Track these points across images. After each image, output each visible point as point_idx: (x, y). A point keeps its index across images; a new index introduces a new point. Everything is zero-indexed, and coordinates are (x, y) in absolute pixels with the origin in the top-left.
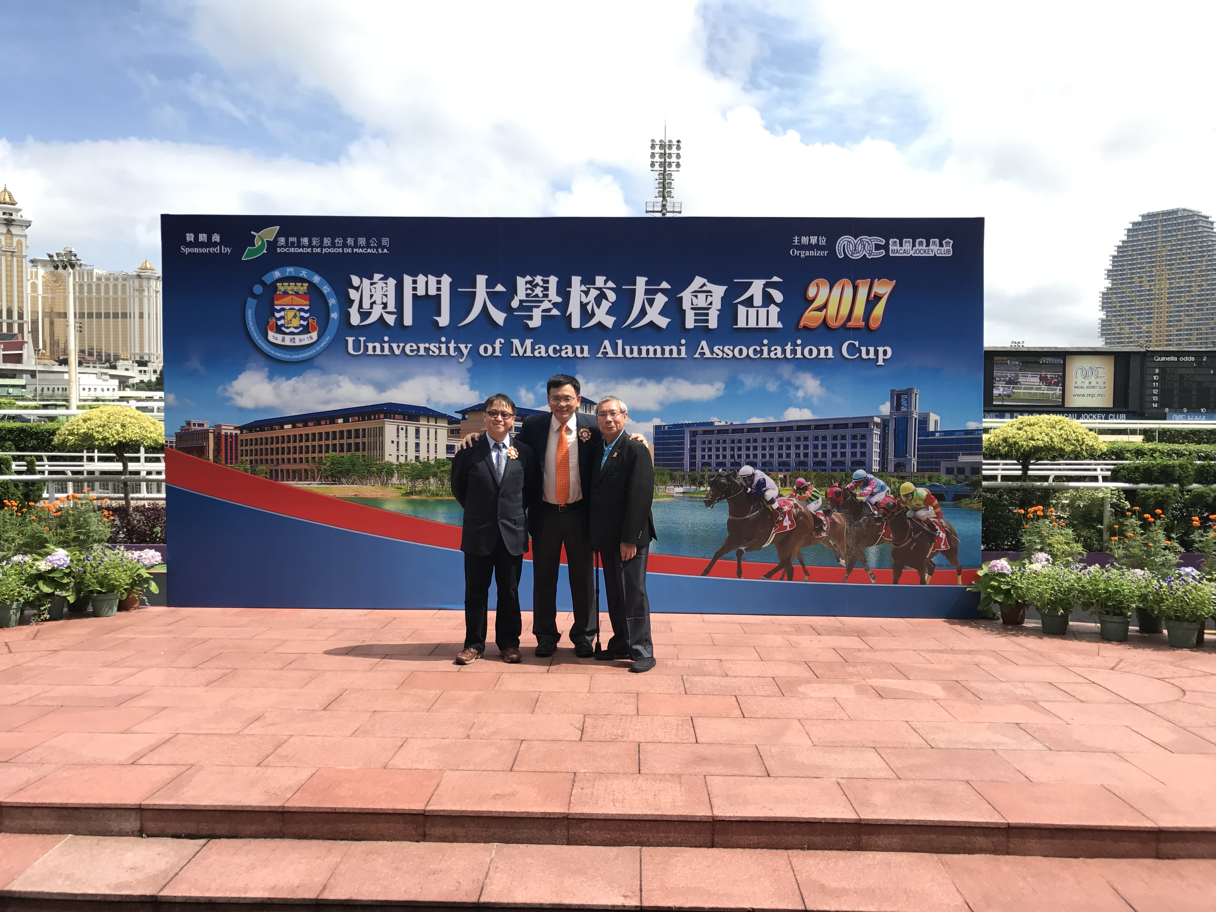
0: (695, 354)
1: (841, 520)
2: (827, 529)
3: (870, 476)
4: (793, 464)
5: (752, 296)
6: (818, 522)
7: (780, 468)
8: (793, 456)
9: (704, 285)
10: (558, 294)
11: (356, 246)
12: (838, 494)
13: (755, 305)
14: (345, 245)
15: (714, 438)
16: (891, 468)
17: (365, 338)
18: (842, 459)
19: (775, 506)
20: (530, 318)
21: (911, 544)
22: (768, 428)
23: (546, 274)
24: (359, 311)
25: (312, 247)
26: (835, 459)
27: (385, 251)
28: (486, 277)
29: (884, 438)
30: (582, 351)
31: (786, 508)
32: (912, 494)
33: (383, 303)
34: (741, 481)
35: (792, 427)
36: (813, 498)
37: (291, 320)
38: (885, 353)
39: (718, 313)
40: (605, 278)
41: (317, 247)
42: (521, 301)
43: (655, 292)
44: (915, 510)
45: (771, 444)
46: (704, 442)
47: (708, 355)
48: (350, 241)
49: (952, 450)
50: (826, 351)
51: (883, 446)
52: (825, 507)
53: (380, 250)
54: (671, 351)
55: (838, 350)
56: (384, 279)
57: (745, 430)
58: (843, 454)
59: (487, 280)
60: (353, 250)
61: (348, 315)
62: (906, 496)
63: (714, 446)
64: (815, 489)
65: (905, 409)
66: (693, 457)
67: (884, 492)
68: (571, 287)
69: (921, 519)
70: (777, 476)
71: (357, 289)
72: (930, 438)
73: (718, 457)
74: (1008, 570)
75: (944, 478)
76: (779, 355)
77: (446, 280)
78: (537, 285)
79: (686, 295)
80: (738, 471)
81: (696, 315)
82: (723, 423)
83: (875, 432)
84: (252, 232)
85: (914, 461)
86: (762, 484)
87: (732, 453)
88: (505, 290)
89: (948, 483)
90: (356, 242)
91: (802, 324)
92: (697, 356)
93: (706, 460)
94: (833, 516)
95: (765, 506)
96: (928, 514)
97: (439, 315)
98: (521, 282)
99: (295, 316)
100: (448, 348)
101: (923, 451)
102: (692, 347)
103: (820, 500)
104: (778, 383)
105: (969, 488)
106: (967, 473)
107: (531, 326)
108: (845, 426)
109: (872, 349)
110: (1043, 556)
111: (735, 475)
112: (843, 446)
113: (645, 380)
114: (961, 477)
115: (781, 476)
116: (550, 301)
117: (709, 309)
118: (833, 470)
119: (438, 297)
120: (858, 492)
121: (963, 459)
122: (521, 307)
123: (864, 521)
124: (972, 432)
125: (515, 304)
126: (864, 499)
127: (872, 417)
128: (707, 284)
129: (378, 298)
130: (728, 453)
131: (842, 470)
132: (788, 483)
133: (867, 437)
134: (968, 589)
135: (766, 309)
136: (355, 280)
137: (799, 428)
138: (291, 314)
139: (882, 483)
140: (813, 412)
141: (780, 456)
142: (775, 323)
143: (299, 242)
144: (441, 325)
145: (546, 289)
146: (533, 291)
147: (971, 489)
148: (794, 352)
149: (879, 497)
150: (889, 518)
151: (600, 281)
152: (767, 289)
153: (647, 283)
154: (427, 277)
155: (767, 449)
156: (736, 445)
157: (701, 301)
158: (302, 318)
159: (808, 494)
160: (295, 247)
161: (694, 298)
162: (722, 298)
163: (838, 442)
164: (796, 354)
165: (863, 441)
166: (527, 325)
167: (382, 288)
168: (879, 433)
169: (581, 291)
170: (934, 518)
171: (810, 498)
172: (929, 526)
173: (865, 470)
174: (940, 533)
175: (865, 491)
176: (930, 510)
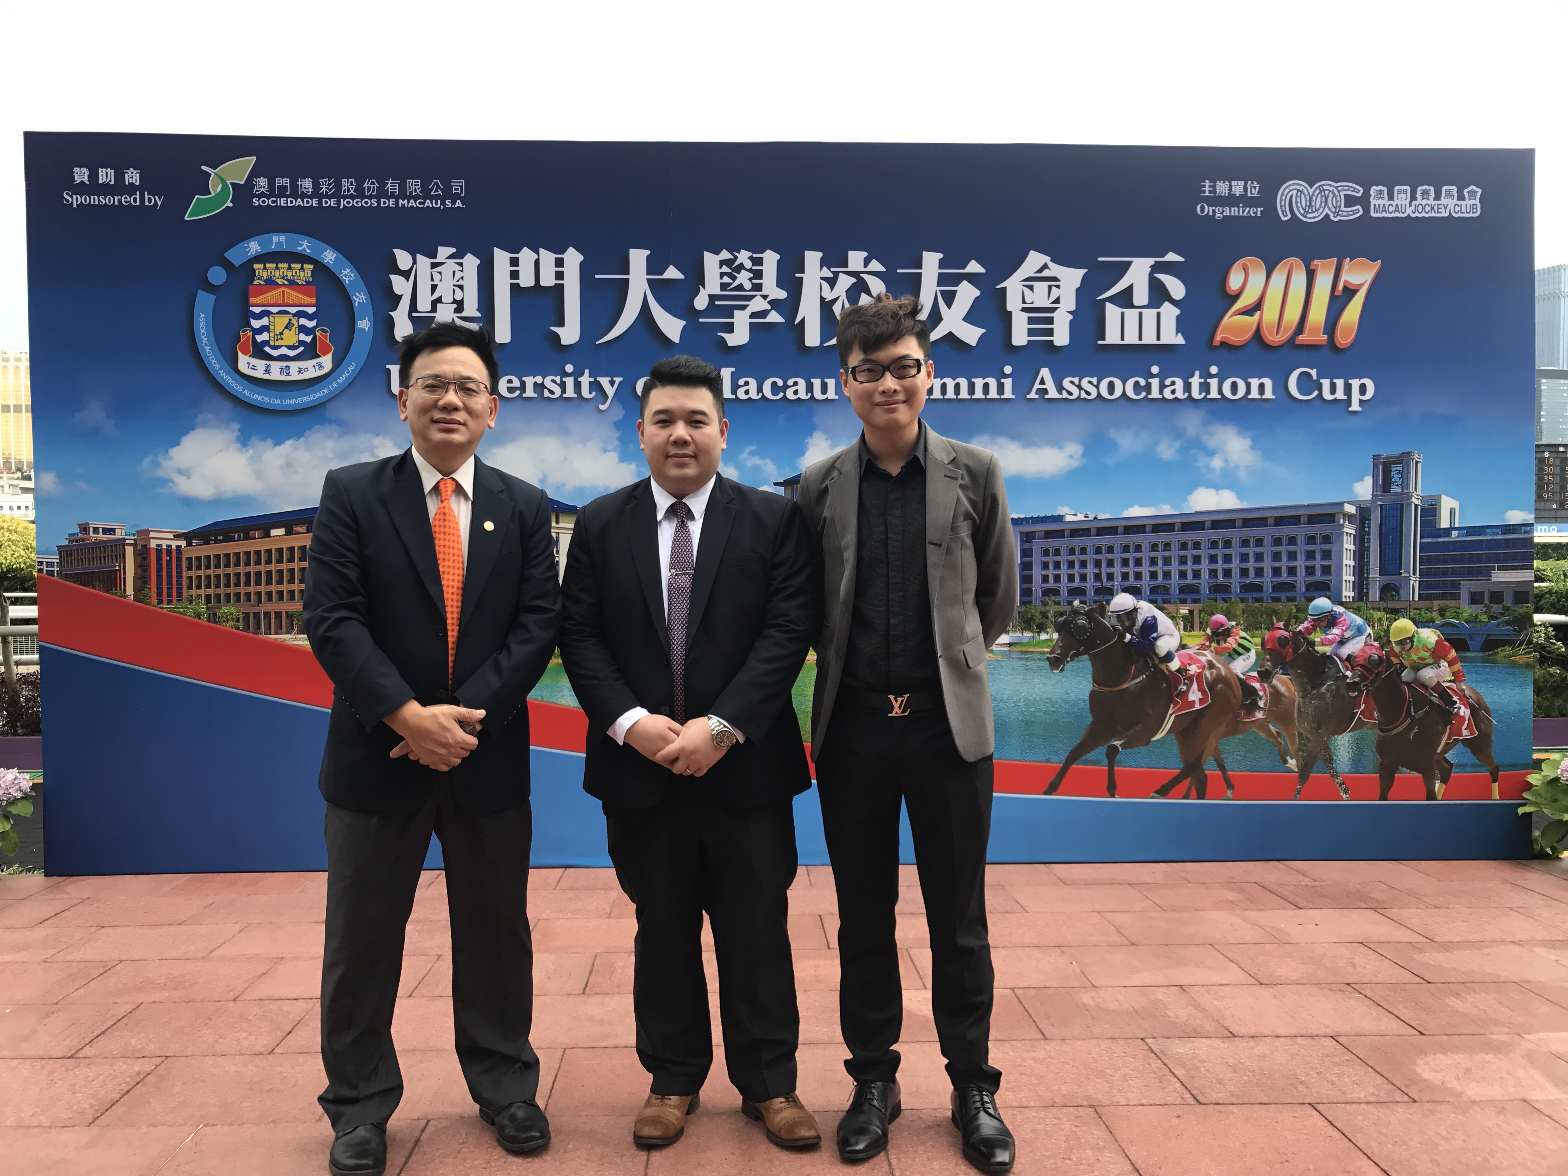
0: (1029, 393)
1: (1288, 689)
2: (1265, 704)
3: (1339, 609)
4: (1205, 590)
5: (1130, 289)
6: (1249, 692)
7: (1183, 596)
8: (1205, 575)
9: (1045, 267)
10: (780, 284)
11: (403, 194)
12: (1282, 642)
13: (1136, 303)
14: (382, 193)
15: (1063, 544)
16: (1374, 594)
18: (1290, 579)
19: (1175, 665)
20: (730, 328)
21: (1409, 728)
22: (1161, 526)
23: (757, 247)
24: (410, 317)
25: (321, 197)
26: (1277, 580)
27: (459, 204)
28: (648, 252)
29: (1361, 540)
30: (824, 389)
31: (1193, 669)
32: (1411, 639)
33: (455, 301)
34: (1114, 621)
35: (1203, 523)
36: (1240, 650)
37: (281, 334)
38: (1363, 389)
39: (1071, 317)
40: (865, 254)
41: (330, 197)
42: (712, 298)
43: (957, 279)
44: (1417, 668)
45: (1167, 554)
46: (1046, 553)
47: (1053, 393)
48: (392, 186)
49: (1480, 561)
50: (1262, 387)
51: (1361, 555)
52: (1262, 666)
53: (448, 203)
54: (986, 387)
55: (1281, 386)
56: (458, 255)
57: (1120, 530)
58: (1292, 571)
59: (648, 257)
60: (397, 203)
61: (391, 323)
62: (1401, 643)
63: (1063, 558)
64: (1243, 634)
65: (1399, 489)
66: (1027, 579)
67: (1364, 637)
68: (803, 271)
69: (1428, 683)
70: (1177, 610)
71: (406, 274)
72: (1440, 540)
73: (1071, 578)
75: (1467, 610)
76: (1180, 394)
77: (573, 258)
78: (741, 267)
79: (1013, 286)
80: (1108, 603)
81: (1031, 321)
82: (1080, 517)
83: (1346, 530)
84: (204, 168)
85: (1414, 581)
86: (1151, 626)
87: (1097, 571)
88: (683, 277)
89: (1473, 620)
90: (403, 187)
91: (1218, 338)
92: (1033, 395)
93: (1051, 584)
94: (1275, 682)
95: (1155, 666)
96: (1439, 675)
97: (561, 324)
98: (712, 262)
99: (289, 326)
100: (578, 386)
101: (1430, 563)
102: (1025, 380)
103: (1253, 654)
104: (1177, 444)
105: (1511, 628)
106: (1508, 601)
107: (730, 344)
108: (1295, 520)
109: (1340, 383)
111: (1102, 610)
112: (1292, 556)
114: (1496, 608)
115: (1184, 611)
116: (765, 297)
117: (1053, 310)
118: (1276, 600)
119: (559, 290)
120: (1317, 637)
121: (1500, 576)
122: (713, 308)
123: (1328, 690)
124: (1514, 528)
125: (701, 302)
126: (1328, 650)
127: (1341, 504)
128: (1051, 265)
129: (445, 291)
130: (1090, 570)
131: (1290, 600)
132: (1197, 624)
133: (1333, 539)
134: (1514, 810)
135: (1154, 311)
136: (403, 259)
137: (1216, 524)
138: (282, 321)
139: (1359, 621)
141: (1183, 575)
142: (1171, 336)
143: (294, 186)
144: (564, 342)
145: (758, 274)
146: (734, 278)
147: (1514, 630)
148: (1205, 387)
149: (1354, 647)
150: (1373, 682)
151: (856, 259)
152: (1157, 275)
153: (942, 264)
154: (538, 253)
155: (1160, 563)
156: (1104, 557)
157: (1040, 297)
158: (303, 329)
159: (1231, 643)
160: (287, 197)
161: (1027, 291)
162: (1078, 290)
163: (1283, 549)
164: (1208, 393)
165: (1326, 547)
166: (724, 341)
167: (454, 272)
168: (1353, 532)
169: (822, 278)
170: (1450, 681)
171: (1234, 650)
172: (1440, 697)
173: (1329, 598)
174: (1460, 708)
175: (1329, 637)
176: (1442, 668)
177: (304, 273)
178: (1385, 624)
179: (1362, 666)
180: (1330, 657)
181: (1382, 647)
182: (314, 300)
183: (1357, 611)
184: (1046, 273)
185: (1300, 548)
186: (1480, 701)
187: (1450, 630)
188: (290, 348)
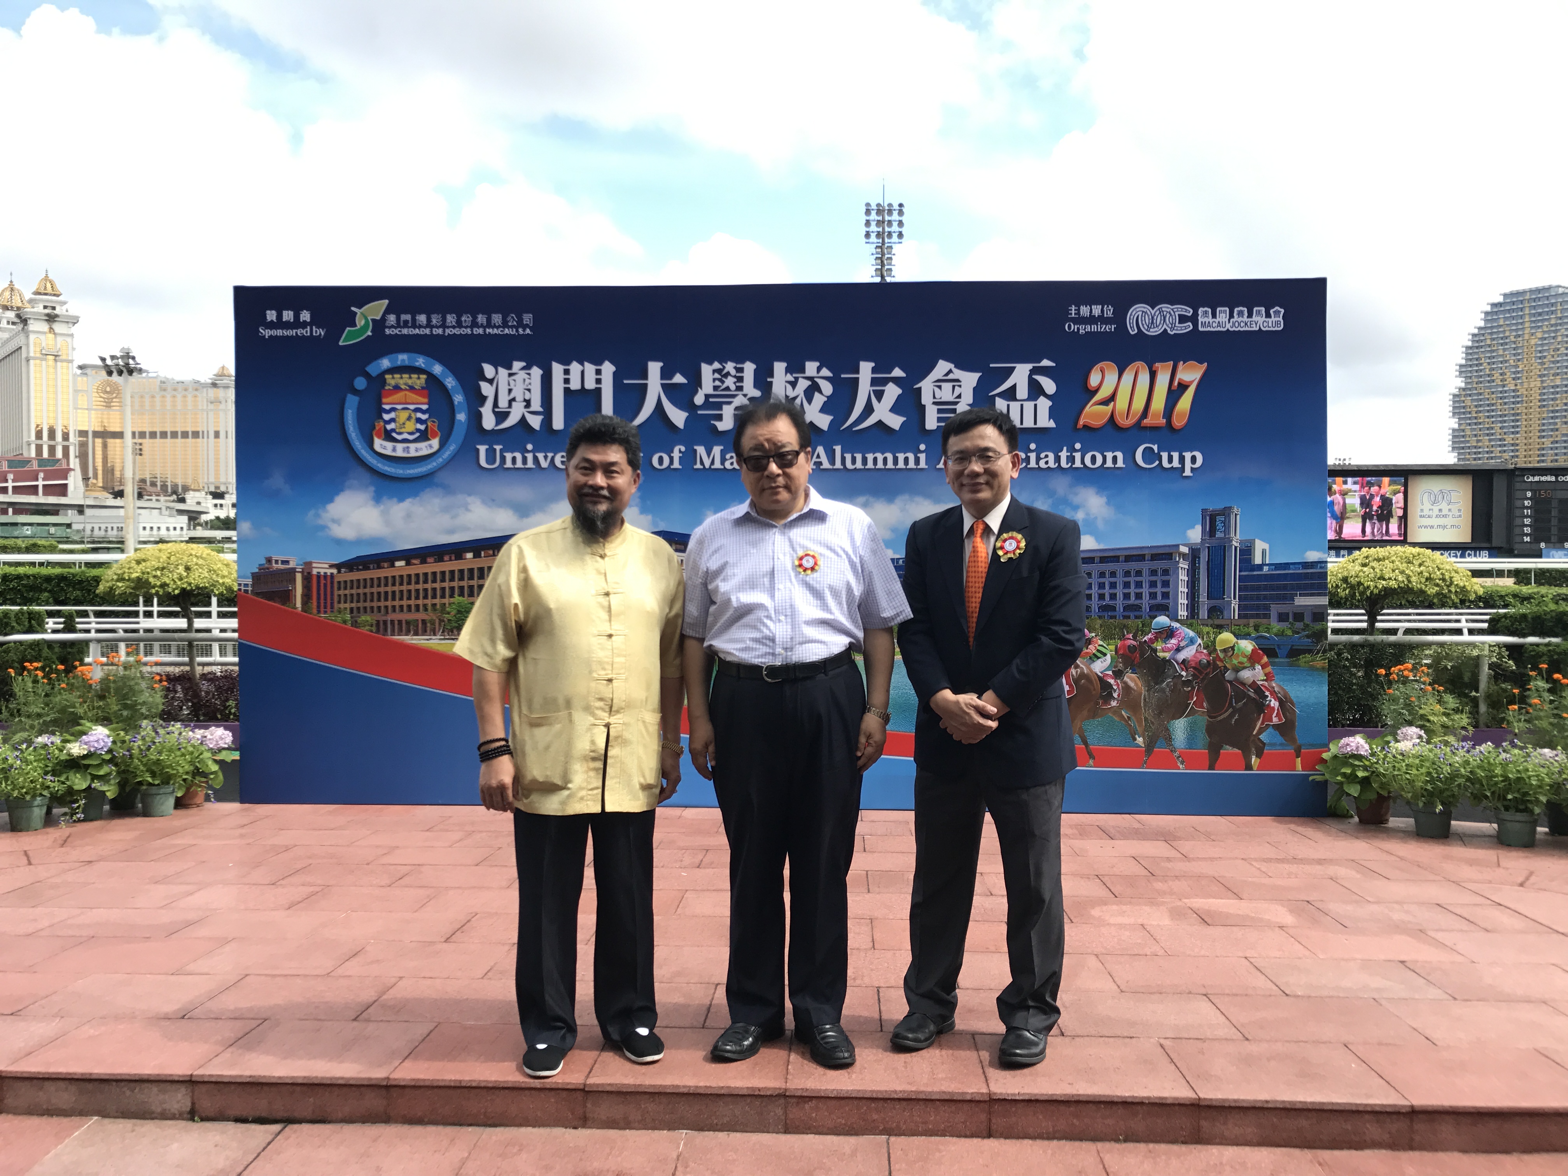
1: (1136, 684)
2: (1119, 696)
3: (1176, 625)
5: (1014, 387)
6: (1106, 686)
9: (950, 371)
10: (756, 386)
11: (489, 325)
12: (1132, 649)
13: (1018, 397)
14: (474, 324)
16: (1203, 613)
17: (501, 447)
18: (1138, 602)
20: (720, 418)
21: (1231, 716)
23: (740, 359)
24: (494, 412)
25: (432, 327)
26: (1127, 602)
27: (528, 331)
28: (661, 364)
29: (1193, 573)
32: (1233, 648)
33: (525, 400)
36: (1099, 655)
37: (404, 424)
38: (1194, 460)
40: (817, 364)
41: (437, 327)
42: (707, 396)
43: (885, 382)
44: (1237, 670)
48: (481, 319)
49: (1285, 589)
50: (1115, 459)
51: (1193, 584)
52: (1115, 667)
53: (521, 331)
54: (906, 460)
55: (1130, 457)
56: (527, 368)
58: (1139, 596)
59: (662, 368)
60: (485, 331)
61: (479, 416)
62: (1225, 651)
64: (1101, 643)
65: (1222, 535)
67: (1195, 647)
68: (772, 376)
69: (1246, 681)
71: (491, 381)
72: (1255, 573)
74: (1366, 751)
75: (1276, 626)
76: (1052, 464)
77: (608, 369)
78: (728, 374)
79: (926, 386)
81: (939, 411)
83: (1181, 565)
84: (353, 309)
85: (1235, 604)
88: (686, 381)
89: (1281, 634)
90: (489, 320)
91: (1081, 422)
94: (1125, 678)
96: (1254, 676)
98: (707, 371)
99: (409, 418)
101: (1247, 591)
103: (1108, 657)
104: (1050, 501)
105: (1309, 640)
106: (1307, 620)
107: (720, 429)
108: (1141, 558)
109: (1176, 455)
110: (1413, 731)
112: (1139, 585)
113: (871, 499)
114: (1299, 625)
116: (745, 395)
117: (956, 403)
118: (1125, 617)
119: (598, 392)
120: (1159, 646)
121: (1302, 601)
122: (707, 404)
123: (1167, 685)
124: (1313, 564)
125: (699, 400)
126: (1167, 655)
127: (1177, 546)
128: (955, 370)
129: (518, 393)
131: (1136, 617)
133: (1171, 572)
134: (1311, 778)
135: (1032, 404)
136: (489, 370)
138: (404, 415)
139: (1191, 634)
140: (1098, 540)
142: (1045, 421)
143: (414, 320)
145: (740, 379)
146: (723, 382)
147: (1313, 642)
148: (1071, 459)
149: (1188, 653)
150: (1203, 680)
151: (811, 367)
152: (1034, 376)
153: (874, 370)
154: (583, 365)
157: (946, 393)
158: (419, 421)
159: (1092, 649)
160: (409, 327)
161: (937, 390)
162: (974, 389)
163: (1132, 580)
164: (1073, 462)
165: (1165, 578)
166: (715, 427)
167: (524, 380)
168: (1187, 567)
169: (787, 382)
170: (1263, 680)
171: (1094, 654)
172: (1256, 692)
173: (1168, 616)
174: (1270, 701)
175: (1168, 645)
176: (1257, 670)
177: (419, 381)
178: (1212, 636)
179: (1194, 668)
180: (1169, 661)
181: (1210, 654)
182: (426, 400)
183: (1190, 626)
184: (951, 376)
185: (1145, 579)
186: (1286, 695)
187: (1262, 641)
188: (411, 433)
